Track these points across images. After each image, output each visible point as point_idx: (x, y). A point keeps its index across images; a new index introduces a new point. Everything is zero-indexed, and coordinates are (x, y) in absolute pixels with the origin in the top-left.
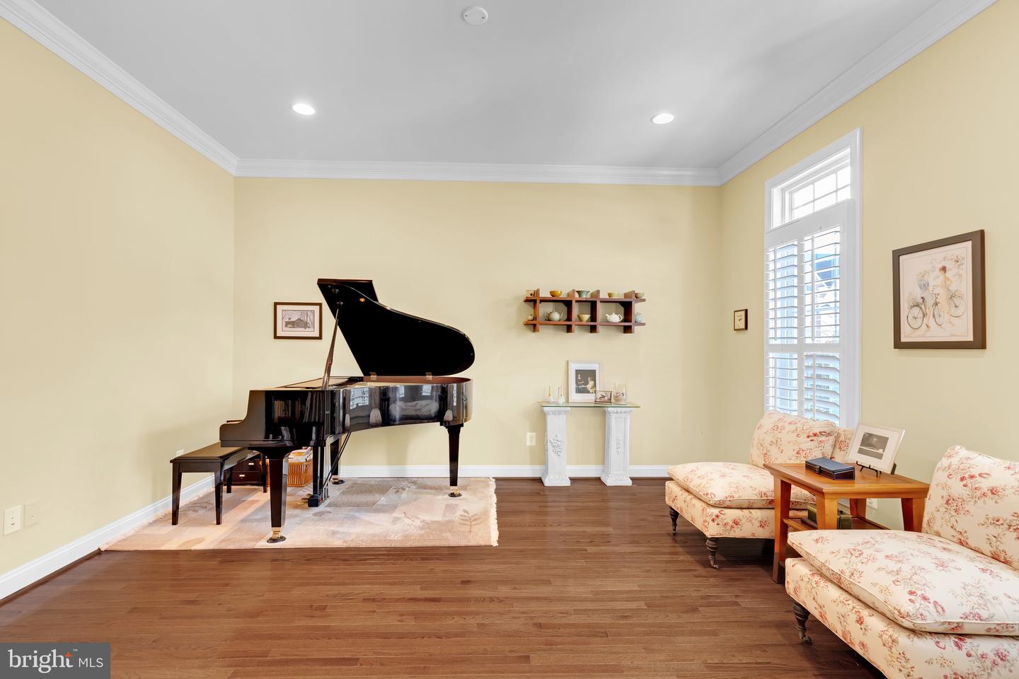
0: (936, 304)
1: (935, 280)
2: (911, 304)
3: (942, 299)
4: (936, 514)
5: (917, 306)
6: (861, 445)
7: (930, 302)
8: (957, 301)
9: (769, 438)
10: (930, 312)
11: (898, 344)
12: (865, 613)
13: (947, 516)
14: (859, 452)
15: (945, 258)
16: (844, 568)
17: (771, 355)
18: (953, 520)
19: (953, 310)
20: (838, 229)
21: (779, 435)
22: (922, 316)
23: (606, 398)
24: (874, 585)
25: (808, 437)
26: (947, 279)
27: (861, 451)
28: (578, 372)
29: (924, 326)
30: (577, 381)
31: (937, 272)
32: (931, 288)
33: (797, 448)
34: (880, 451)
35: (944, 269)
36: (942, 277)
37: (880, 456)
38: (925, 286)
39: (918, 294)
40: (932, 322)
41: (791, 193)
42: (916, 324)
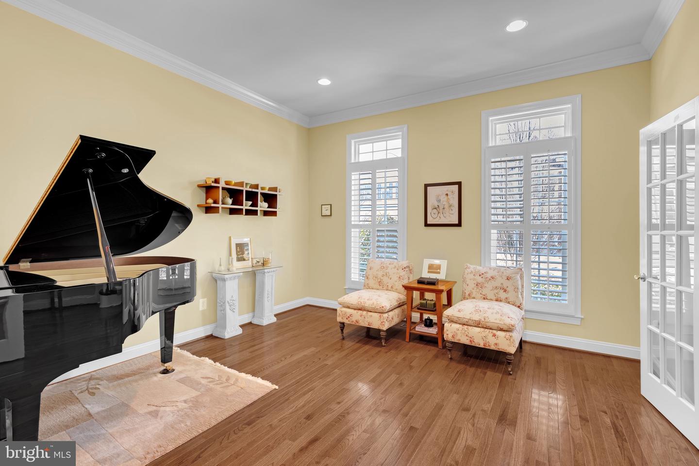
0: (444, 208)
1: (443, 199)
2: (433, 208)
3: (446, 206)
4: (473, 291)
5: (436, 209)
6: (429, 269)
7: (441, 207)
8: (452, 208)
9: (380, 274)
10: (441, 211)
11: (426, 225)
12: (494, 332)
13: (478, 290)
14: (428, 273)
15: (447, 191)
16: (480, 317)
17: (353, 230)
18: (481, 291)
19: (451, 212)
20: (397, 169)
21: (387, 271)
22: (437, 213)
23: (260, 263)
24: (496, 319)
25: (403, 269)
26: (448, 199)
27: (429, 272)
28: (237, 245)
29: (438, 217)
30: (237, 252)
31: (444, 196)
32: (441, 202)
33: (398, 276)
34: (439, 271)
35: (447, 195)
36: (446, 198)
37: (439, 273)
38: (439, 201)
39: (436, 204)
40: (442, 216)
41: (359, 145)
42: (435, 216)
